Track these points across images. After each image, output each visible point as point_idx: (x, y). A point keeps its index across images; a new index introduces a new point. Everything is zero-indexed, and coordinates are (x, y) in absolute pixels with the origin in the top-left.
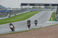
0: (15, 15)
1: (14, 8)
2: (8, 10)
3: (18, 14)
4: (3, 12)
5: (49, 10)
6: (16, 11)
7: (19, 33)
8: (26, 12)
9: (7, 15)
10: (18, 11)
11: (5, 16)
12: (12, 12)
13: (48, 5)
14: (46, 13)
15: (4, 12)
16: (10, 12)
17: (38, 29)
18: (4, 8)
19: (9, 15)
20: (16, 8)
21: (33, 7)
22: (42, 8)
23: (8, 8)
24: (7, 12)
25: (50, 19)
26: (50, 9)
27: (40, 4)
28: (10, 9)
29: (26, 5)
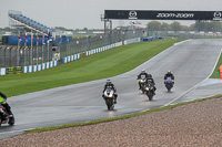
0: (83, 56)
1: (77, 30)
2: (54, 35)
3: (92, 52)
4: (34, 44)
5: (211, 37)
6: (85, 38)
7: (97, 127)
8: (125, 42)
9: (52, 56)
10: (92, 40)
11: (45, 61)
12: (68, 45)
13: (208, 15)
14: (199, 47)
15: (41, 44)
16: (64, 43)
17: (172, 107)
18: (39, 27)
19: (57, 55)
20: (85, 29)
21: (149, 25)
22: (186, 29)
23: (53, 30)
24: (53, 44)
25: (218, 70)
26: (214, 31)
27: (176, 12)
28: (61, 34)
29: (124, 15)
